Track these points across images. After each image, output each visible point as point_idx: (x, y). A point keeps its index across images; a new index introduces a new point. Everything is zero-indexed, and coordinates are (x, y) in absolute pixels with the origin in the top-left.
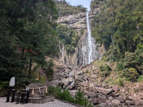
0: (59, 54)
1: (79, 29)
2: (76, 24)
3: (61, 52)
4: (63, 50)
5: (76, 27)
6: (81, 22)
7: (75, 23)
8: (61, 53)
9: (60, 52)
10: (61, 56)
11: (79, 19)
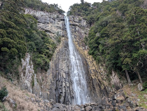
0: (20, 69)
1: (53, 33)
2: (50, 25)
3: (25, 66)
4: (28, 62)
5: (50, 30)
6: (57, 25)
7: (48, 23)
8: (25, 69)
9: (21, 65)
10: (24, 76)
11: (54, 20)
